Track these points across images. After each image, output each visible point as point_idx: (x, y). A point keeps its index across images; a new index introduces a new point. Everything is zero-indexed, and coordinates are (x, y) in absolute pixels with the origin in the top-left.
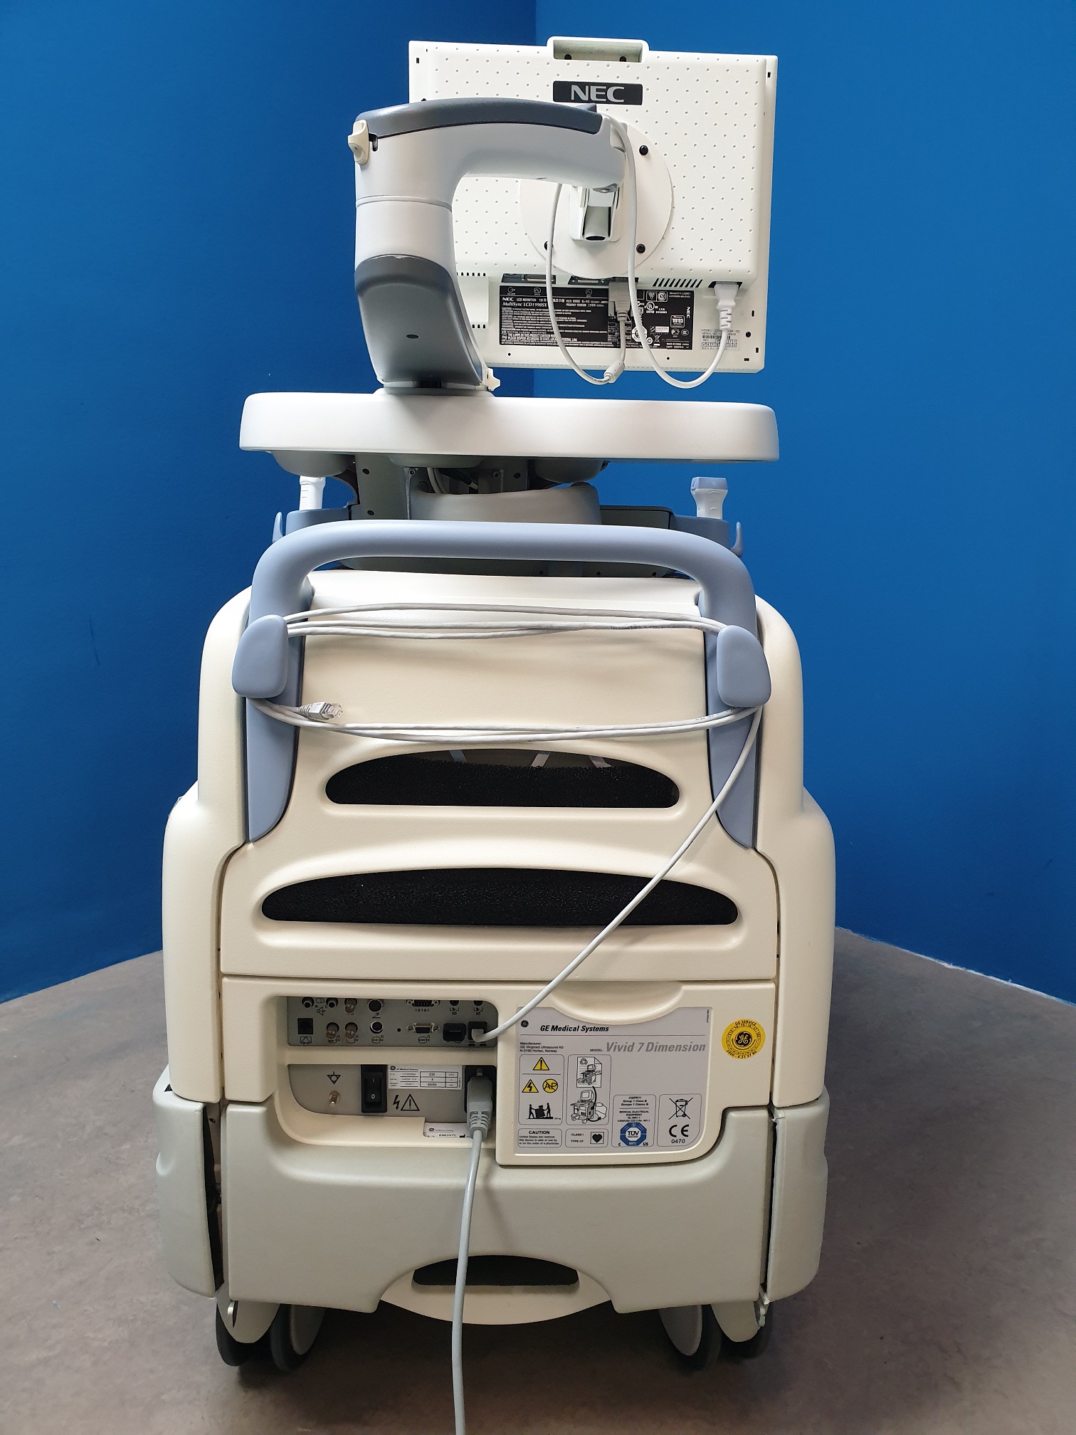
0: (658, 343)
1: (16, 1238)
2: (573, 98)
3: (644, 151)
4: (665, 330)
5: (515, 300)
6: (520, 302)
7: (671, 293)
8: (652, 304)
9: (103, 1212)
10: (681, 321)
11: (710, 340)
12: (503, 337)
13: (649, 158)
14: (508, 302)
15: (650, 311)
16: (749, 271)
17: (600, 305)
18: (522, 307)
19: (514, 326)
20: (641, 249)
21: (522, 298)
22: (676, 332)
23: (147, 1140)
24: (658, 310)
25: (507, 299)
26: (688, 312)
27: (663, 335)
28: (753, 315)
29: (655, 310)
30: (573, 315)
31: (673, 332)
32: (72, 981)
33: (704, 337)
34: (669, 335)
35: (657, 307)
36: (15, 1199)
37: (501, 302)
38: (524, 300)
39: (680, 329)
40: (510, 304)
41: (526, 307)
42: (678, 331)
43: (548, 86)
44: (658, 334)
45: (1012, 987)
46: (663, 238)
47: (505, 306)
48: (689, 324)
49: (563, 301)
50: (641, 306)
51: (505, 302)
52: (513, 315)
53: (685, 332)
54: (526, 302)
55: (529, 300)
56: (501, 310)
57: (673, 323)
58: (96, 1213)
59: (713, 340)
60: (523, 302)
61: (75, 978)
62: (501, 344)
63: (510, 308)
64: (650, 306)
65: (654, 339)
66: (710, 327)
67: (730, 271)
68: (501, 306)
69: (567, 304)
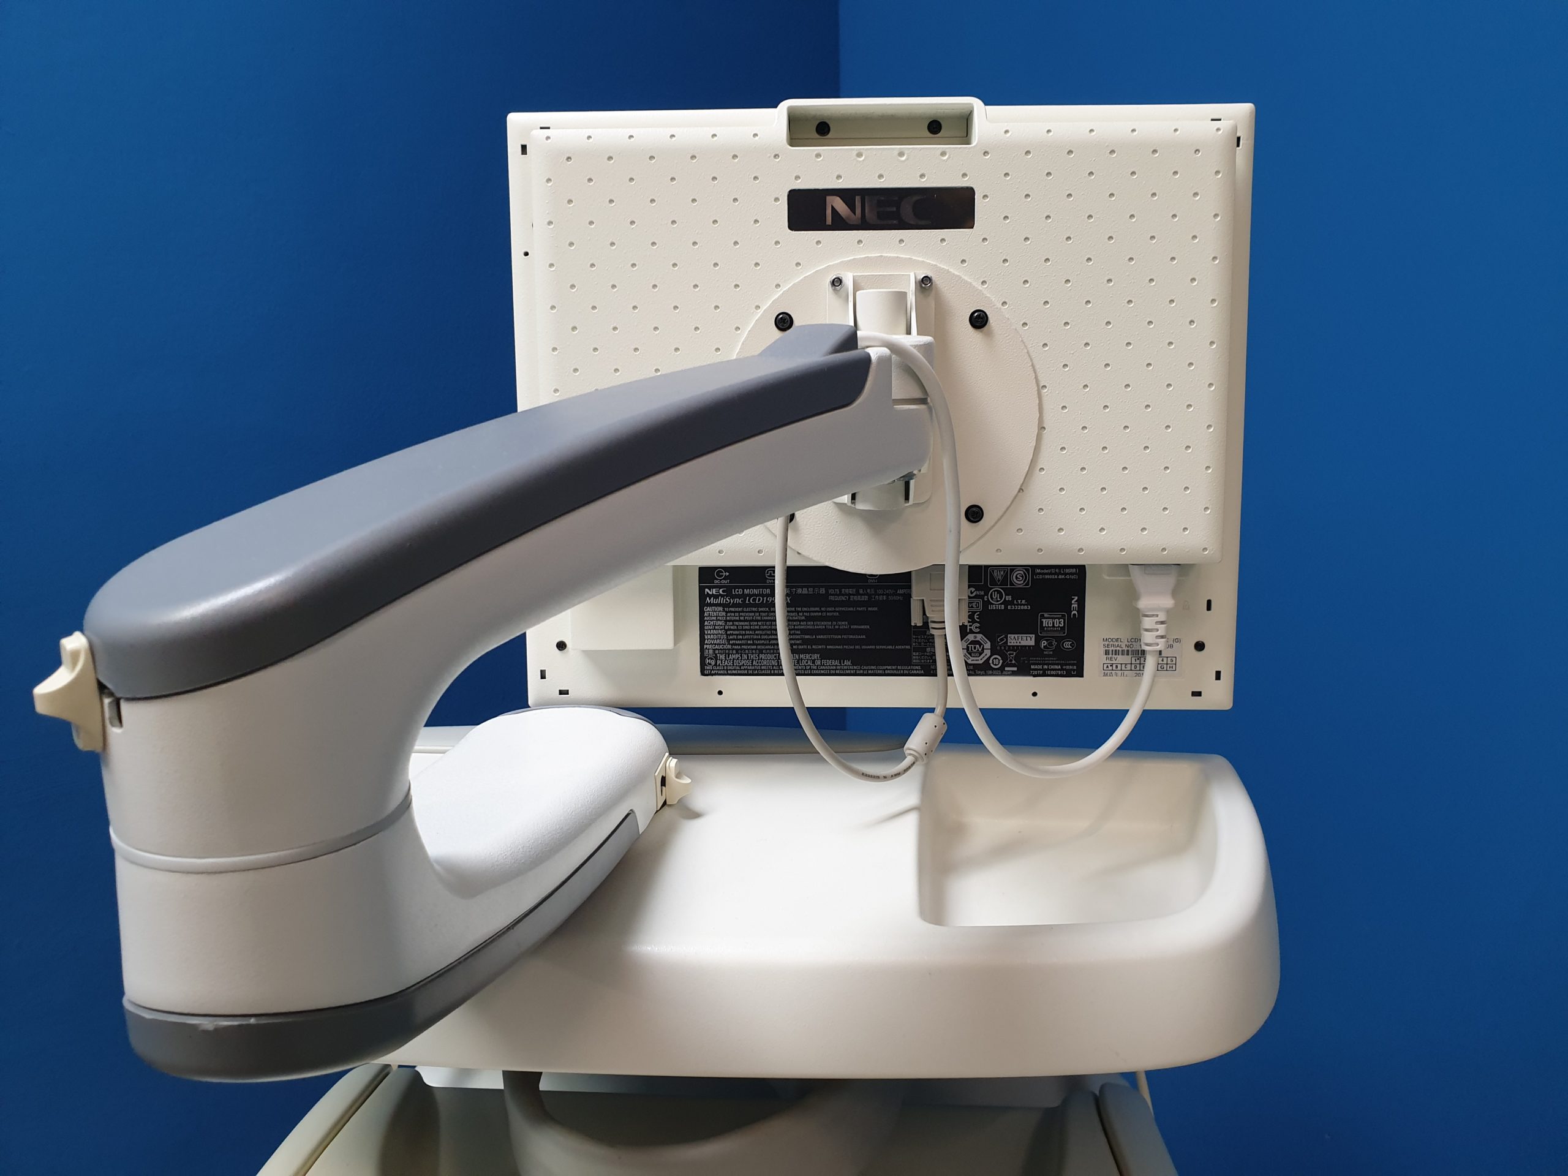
0: (1013, 666)
2: (829, 221)
3: (979, 320)
4: (1029, 641)
5: (728, 592)
6: (738, 596)
7: (1038, 571)
8: (999, 592)
10: (1059, 623)
11: (1121, 659)
12: (707, 661)
13: (989, 335)
14: (716, 597)
15: (997, 605)
16: (1205, 549)
17: (895, 598)
18: (744, 605)
19: (728, 640)
20: (974, 514)
21: (743, 588)
22: (1050, 644)
24: (1011, 603)
25: (714, 591)
26: (1075, 605)
27: (1021, 650)
28: (1209, 608)
29: (1006, 603)
30: (843, 616)
31: (1044, 643)
33: (1107, 653)
34: (1035, 651)
35: (1009, 598)
37: (702, 596)
38: (746, 591)
39: (1060, 640)
40: (720, 600)
41: (750, 606)
42: (1054, 643)
43: (777, 199)
44: (1014, 648)
46: (1021, 490)
47: (710, 605)
48: (1076, 629)
49: (823, 591)
50: (976, 597)
51: (710, 596)
52: (726, 621)
53: (1067, 645)
54: (750, 596)
55: (756, 591)
56: (702, 612)
57: (1042, 628)
59: (1126, 659)
60: (744, 596)
62: (703, 674)
63: (721, 609)
64: (996, 596)
65: (1004, 658)
66: (1122, 634)
67: (1164, 549)
68: (703, 604)
69: (831, 598)
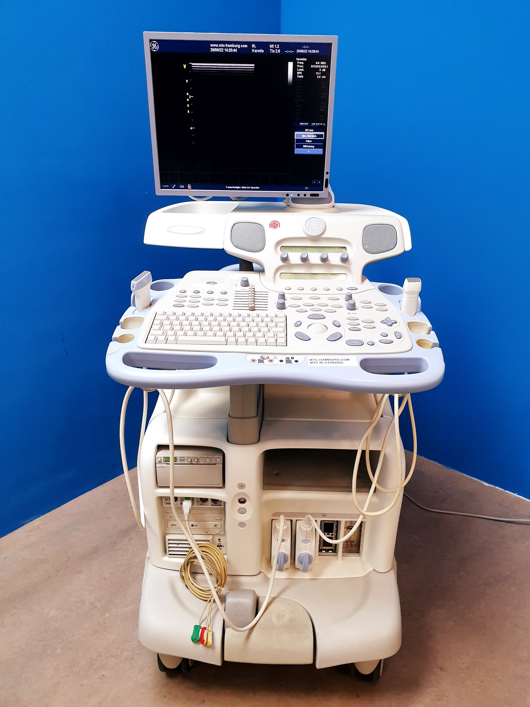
1: (64, 677)
9: (103, 658)
23: (117, 611)
32: (62, 506)
36: (59, 651)
45: (517, 497)
58: (100, 659)
61: (63, 504)
